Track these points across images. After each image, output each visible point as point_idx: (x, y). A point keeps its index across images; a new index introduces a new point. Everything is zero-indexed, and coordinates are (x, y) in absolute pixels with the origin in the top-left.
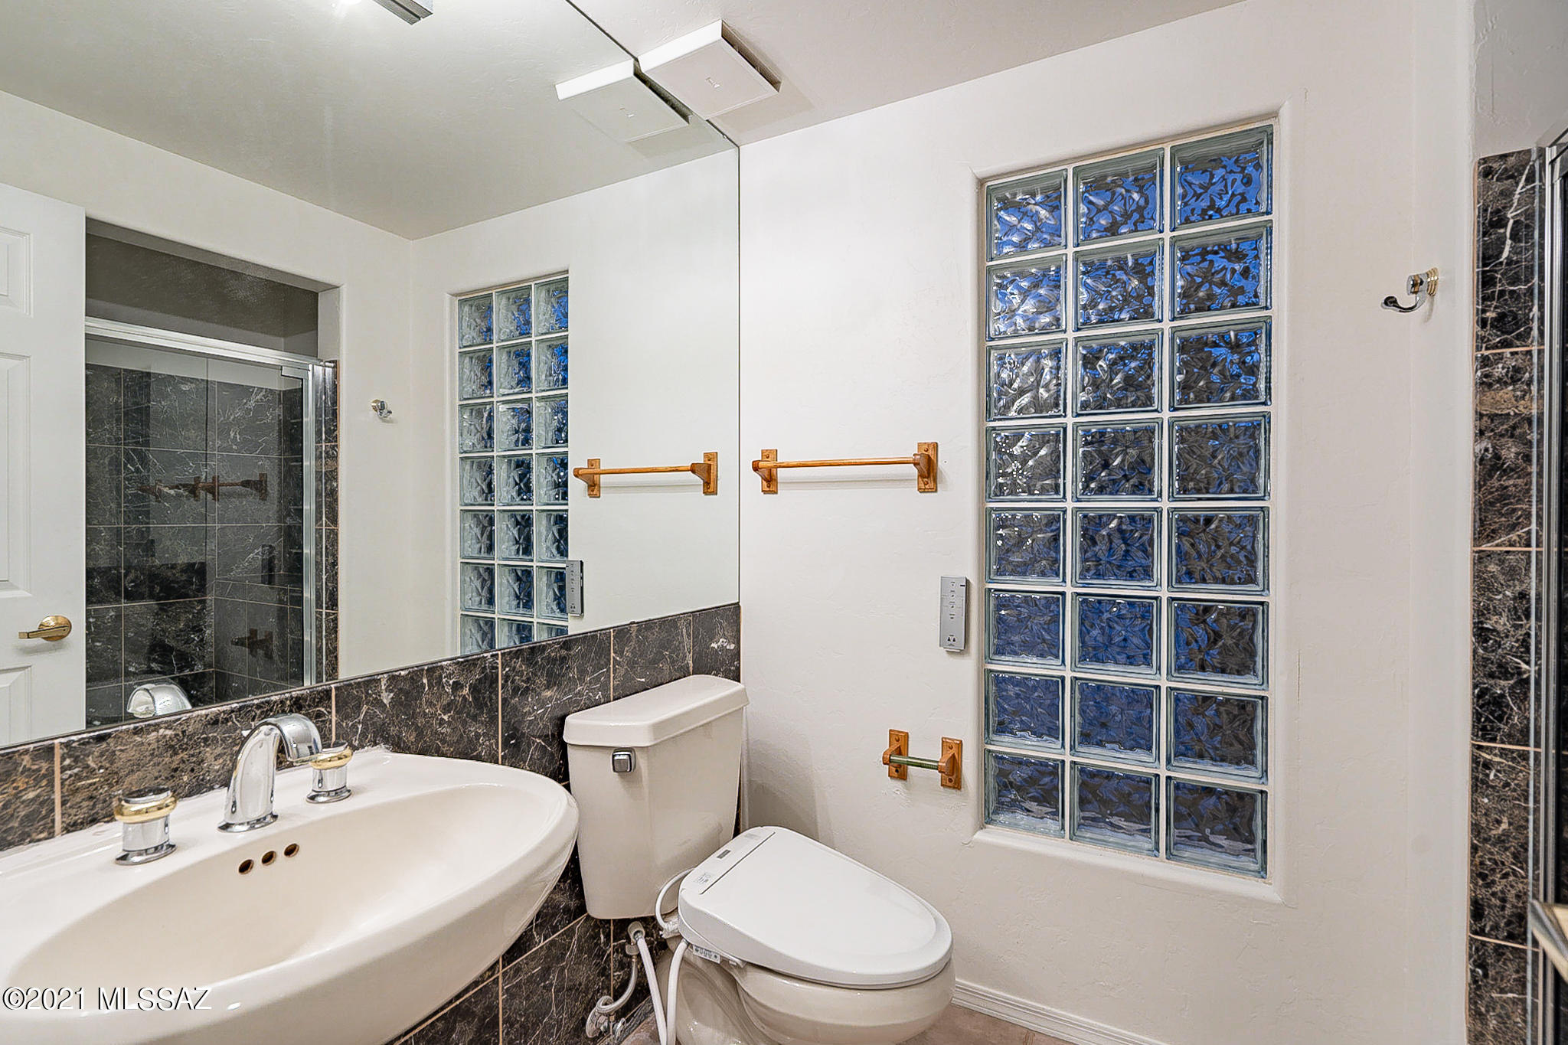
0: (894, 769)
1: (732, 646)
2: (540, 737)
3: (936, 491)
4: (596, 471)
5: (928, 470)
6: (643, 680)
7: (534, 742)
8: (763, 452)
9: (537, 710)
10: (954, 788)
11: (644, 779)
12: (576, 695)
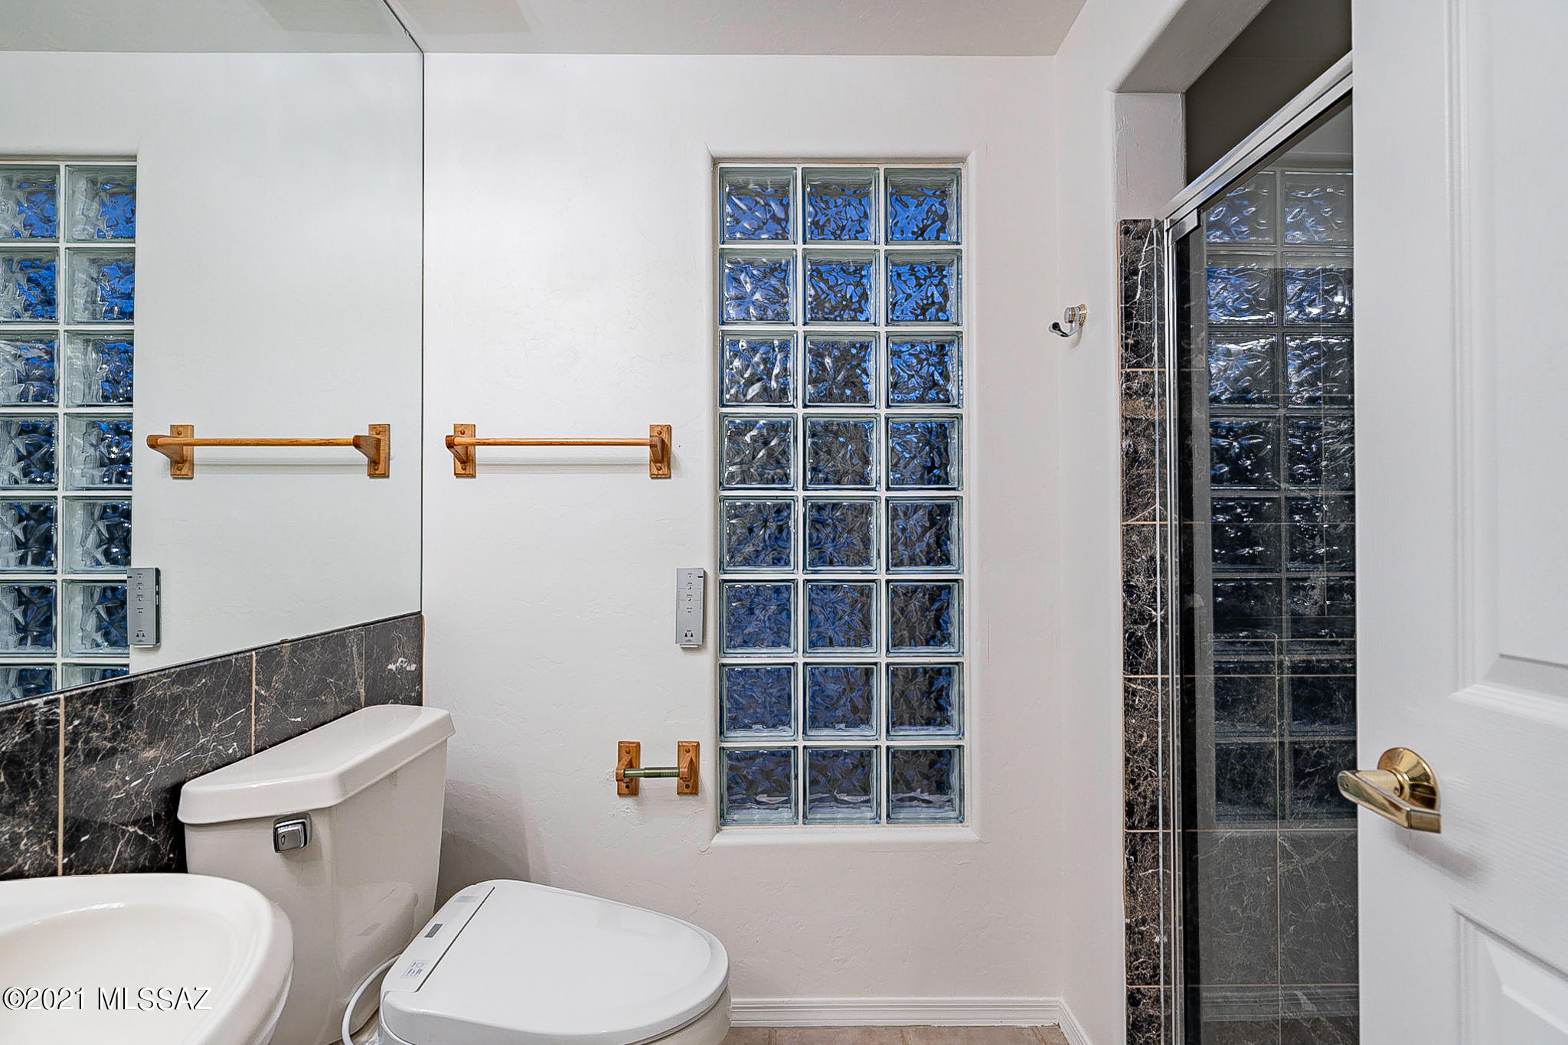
0: (625, 785)
1: (413, 667)
2: (134, 823)
3: (670, 477)
4: (188, 440)
5: (662, 455)
6: (299, 719)
7: (124, 832)
8: (455, 426)
9: (131, 782)
10: (691, 794)
11: (324, 854)
12: (197, 752)
